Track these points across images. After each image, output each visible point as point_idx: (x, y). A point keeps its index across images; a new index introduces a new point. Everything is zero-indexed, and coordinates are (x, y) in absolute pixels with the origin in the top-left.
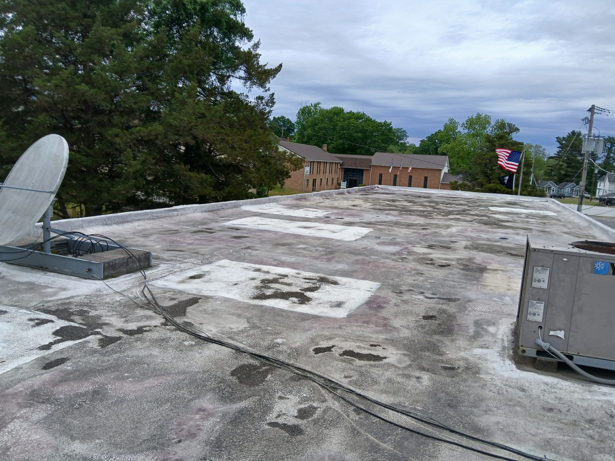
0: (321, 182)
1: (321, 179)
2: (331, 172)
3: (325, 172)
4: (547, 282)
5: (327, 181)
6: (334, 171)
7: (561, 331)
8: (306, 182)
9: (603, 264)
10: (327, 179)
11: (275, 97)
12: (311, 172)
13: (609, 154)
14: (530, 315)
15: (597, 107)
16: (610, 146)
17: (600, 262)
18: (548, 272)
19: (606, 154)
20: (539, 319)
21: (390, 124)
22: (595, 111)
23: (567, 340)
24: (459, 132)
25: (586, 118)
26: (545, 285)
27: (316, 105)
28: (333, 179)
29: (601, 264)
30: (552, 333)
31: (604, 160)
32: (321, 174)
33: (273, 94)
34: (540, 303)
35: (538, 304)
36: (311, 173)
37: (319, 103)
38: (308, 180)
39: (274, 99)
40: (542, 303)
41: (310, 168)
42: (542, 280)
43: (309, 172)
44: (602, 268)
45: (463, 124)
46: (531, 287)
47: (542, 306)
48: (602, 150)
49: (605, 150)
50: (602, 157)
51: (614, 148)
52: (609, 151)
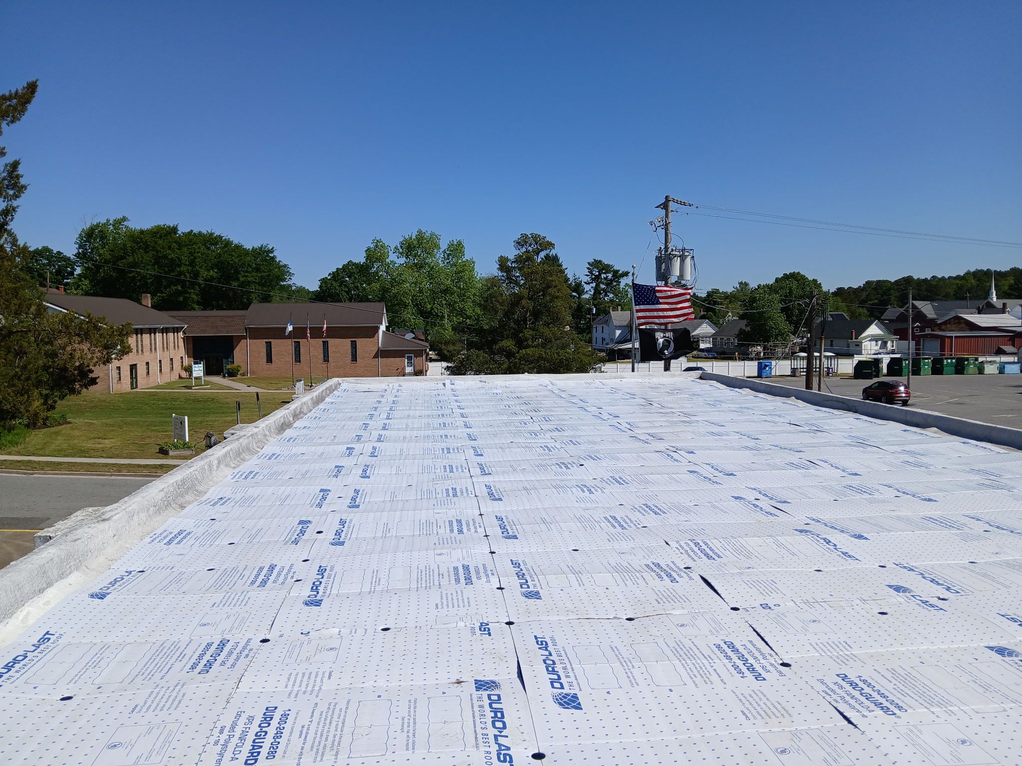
0: (148, 369)
1: (147, 364)
2: (165, 347)
3: (153, 349)
5: (161, 366)
6: (172, 345)
8: (116, 372)
10: (160, 361)
13: (597, 285)
16: (597, 273)
19: (594, 285)
24: (392, 262)
27: (118, 223)
28: (171, 359)
31: (592, 293)
32: (147, 353)
37: (124, 219)
38: (120, 367)
45: (396, 248)
48: (588, 279)
49: (592, 279)
50: (590, 290)
51: (603, 276)
52: (597, 279)
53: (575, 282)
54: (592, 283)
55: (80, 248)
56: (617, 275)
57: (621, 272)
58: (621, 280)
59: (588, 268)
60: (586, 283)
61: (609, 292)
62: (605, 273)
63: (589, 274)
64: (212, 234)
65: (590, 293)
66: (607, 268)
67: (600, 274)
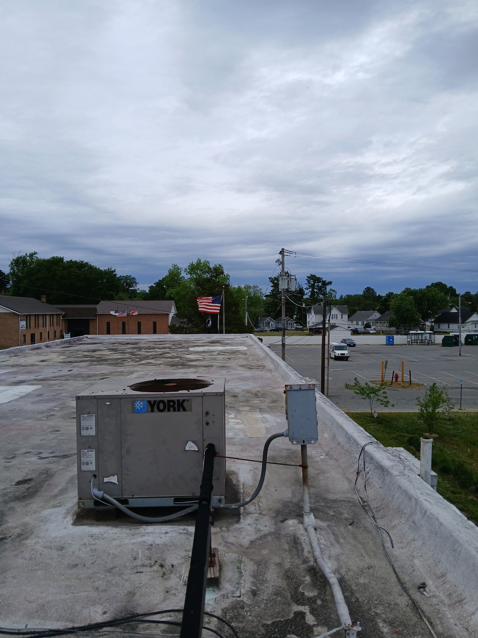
0: (41, 336)
1: (41, 333)
2: (52, 325)
3: (44, 325)
4: (94, 428)
5: (48, 335)
6: (55, 323)
7: (114, 476)
8: (22, 338)
9: (141, 403)
10: (48, 332)
12: (28, 326)
13: (313, 290)
14: (83, 465)
15: (286, 250)
16: (313, 283)
17: (139, 402)
18: (94, 418)
19: (311, 290)
20: (93, 467)
21: (114, 271)
22: (285, 254)
23: (121, 484)
24: (183, 277)
25: (278, 260)
26: (93, 432)
27: (31, 255)
28: (55, 331)
29: (140, 403)
30: (106, 480)
32: (41, 328)
34: (91, 451)
35: (90, 453)
36: (28, 328)
37: (35, 253)
38: (25, 335)
40: (93, 451)
41: (27, 322)
42: (89, 427)
43: (25, 326)
44: (142, 407)
45: (186, 269)
46: (81, 436)
47: (93, 454)
48: (307, 286)
49: (310, 286)
50: (308, 293)
51: (316, 284)
52: (312, 286)
53: (299, 288)
54: (309, 288)
55: (11, 269)
56: (325, 284)
57: (327, 282)
58: (327, 287)
59: (307, 280)
60: (305, 289)
61: (319, 294)
62: (317, 283)
63: (307, 283)
64: (83, 262)
66: (318, 280)
67: (314, 284)
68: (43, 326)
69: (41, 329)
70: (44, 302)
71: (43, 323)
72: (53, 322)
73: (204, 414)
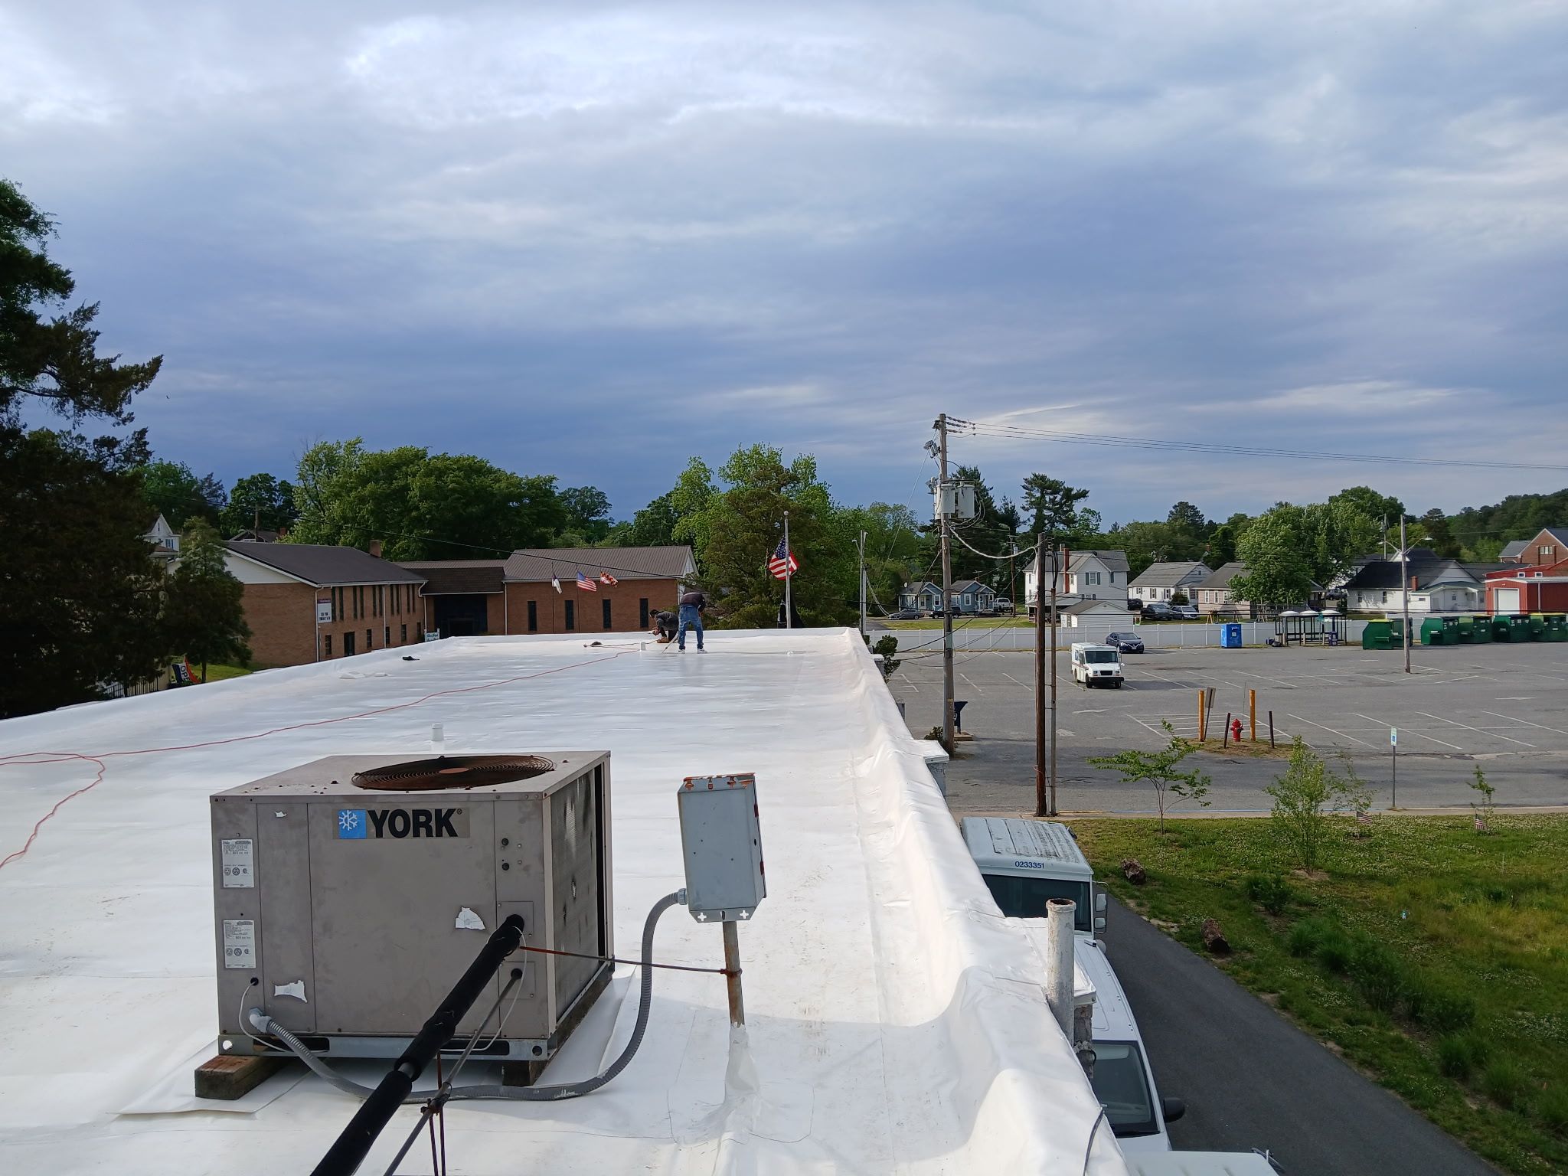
0: (370, 638)
1: (369, 632)
2: (395, 610)
3: (377, 612)
4: (251, 871)
5: (388, 635)
6: (404, 607)
7: (297, 983)
8: (323, 644)
9: (354, 816)
10: (388, 629)
11: (148, 438)
12: (337, 615)
13: (1040, 512)
14: (230, 954)
15: (950, 418)
16: (1038, 495)
17: (349, 813)
18: (250, 846)
19: (1034, 511)
20: (250, 961)
21: (550, 480)
22: (948, 427)
23: (312, 1002)
24: (715, 487)
25: (930, 444)
26: (248, 881)
27: (350, 446)
28: (404, 627)
29: (351, 815)
30: (280, 990)
32: (368, 618)
33: (143, 432)
34: (245, 923)
35: (243, 927)
36: (338, 618)
37: (359, 441)
38: (329, 638)
39: (146, 443)
40: (251, 924)
41: (334, 605)
42: (241, 869)
43: (330, 615)
44: (355, 824)
45: (722, 469)
46: (222, 888)
47: (250, 930)
48: (1024, 503)
49: (1032, 503)
50: (1028, 519)
51: (1048, 498)
52: (1039, 504)
53: (1005, 509)
54: (1031, 509)
56: (1070, 496)
57: (1075, 491)
58: (1076, 503)
59: (1025, 487)
60: (1021, 509)
61: (1057, 521)
62: (1051, 494)
63: (1027, 496)
64: (473, 459)
65: (1028, 523)
66: (1054, 487)
67: (1043, 496)
68: (375, 614)
69: (369, 622)
70: (377, 557)
71: (375, 607)
72: (398, 604)
73: (499, 844)
